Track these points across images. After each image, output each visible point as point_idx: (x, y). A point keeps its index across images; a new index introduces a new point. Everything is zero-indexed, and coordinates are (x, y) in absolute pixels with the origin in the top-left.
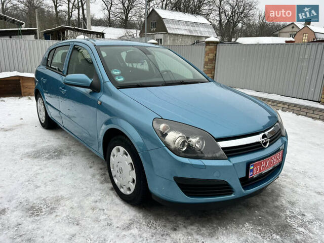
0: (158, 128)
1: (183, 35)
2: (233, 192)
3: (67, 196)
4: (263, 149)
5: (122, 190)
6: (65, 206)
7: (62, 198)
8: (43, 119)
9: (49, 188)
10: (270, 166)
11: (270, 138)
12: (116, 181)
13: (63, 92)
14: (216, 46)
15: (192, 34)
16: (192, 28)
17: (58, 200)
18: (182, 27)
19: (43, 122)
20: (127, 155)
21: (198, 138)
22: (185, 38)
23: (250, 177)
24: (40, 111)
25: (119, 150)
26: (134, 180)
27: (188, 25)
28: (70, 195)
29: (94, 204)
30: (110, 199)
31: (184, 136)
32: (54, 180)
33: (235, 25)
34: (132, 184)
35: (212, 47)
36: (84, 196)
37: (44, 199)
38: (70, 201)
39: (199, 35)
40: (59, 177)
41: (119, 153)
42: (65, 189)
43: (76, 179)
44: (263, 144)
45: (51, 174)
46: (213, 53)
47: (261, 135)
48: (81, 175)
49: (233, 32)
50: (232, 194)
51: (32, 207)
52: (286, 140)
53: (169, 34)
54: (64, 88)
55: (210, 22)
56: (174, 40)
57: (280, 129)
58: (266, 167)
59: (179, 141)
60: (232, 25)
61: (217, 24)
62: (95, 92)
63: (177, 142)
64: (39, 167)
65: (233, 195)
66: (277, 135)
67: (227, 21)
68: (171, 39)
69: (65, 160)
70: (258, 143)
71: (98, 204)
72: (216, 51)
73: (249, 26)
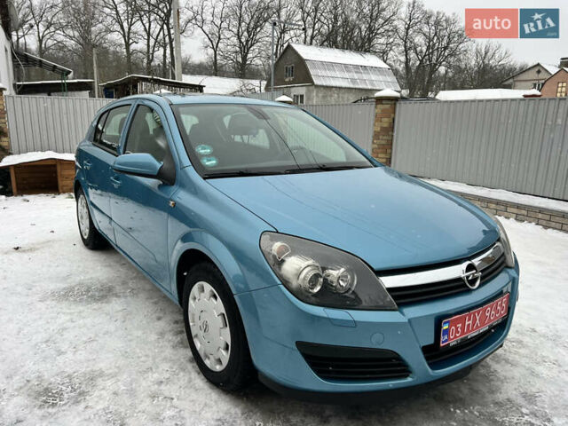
0: (268, 250)
1: (340, 88)
2: (411, 372)
3: (110, 371)
4: (469, 291)
5: (207, 362)
6: (103, 389)
7: (101, 374)
8: (86, 231)
9: (82, 355)
10: (483, 324)
11: (481, 271)
12: (198, 345)
13: (115, 185)
14: (395, 104)
15: (357, 86)
16: (356, 76)
17: (92, 378)
18: (338, 74)
19: (86, 237)
20: (216, 298)
21: (342, 270)
22: (344, 93)
23: (442, 345)
24: (82, 217)
25: (202, 289)
26: (227, 345)
27: (349, 71)
28: (116, 370)
29: (156, 386)
30: (187, 379)
31: (317, 264)
32: (91, 340)
33: (433, 68)
34: (224, 353)
35: (387, 106)
36: (140, 372)
37: (68, 376)
38: (113, 380)
39: (370, 87)
40: (101, 335)
41: (202, 294)
42: (108, 358)
43: (130, 341)
44: (469, 281)
45: (88, 329)
46: (389, 117)
47: (464, 265)
48: (139, 333)
49: (431, 82)
50: (408, 376)
51: (46, 389)
52: (516, 275)
53: (317, 86)
54: (117, 179)
55: (389, 65)
56: (324, 97)
57: (503, 254)
58: (475, 326)
59: (308, 273)
60: (428, 69)
61: (401, 68)
62: (167, 185)
63: (302, 276)
64: (68, 317)
65: (409, 379)
66: (497, 264)
67: (418, 62)
68: (320, 95)
69: (115, 305)
70: (459, 279)
71: (163, 387)
72: (394, 113)
73: (459, 70)
